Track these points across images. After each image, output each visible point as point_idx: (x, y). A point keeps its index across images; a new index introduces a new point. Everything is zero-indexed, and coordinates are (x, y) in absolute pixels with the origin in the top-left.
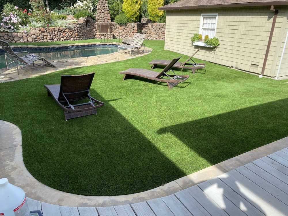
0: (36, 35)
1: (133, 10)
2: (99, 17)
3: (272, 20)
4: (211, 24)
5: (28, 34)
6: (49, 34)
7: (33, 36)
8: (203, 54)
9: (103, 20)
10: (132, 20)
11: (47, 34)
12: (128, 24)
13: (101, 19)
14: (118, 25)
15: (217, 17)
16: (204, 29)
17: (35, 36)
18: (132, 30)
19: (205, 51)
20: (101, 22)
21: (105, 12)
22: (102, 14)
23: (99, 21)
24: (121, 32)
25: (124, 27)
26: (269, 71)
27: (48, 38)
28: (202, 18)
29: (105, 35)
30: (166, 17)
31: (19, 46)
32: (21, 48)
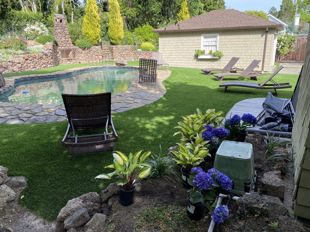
0: (21, 63)
1: (96, 33)
2: (60, 42)
3: (264, 36)
4: (210, 42)
5: (13, 63)
6: (31, 62)
7: (18, 64)
8: (207, 64)
9: (65, 45)
10: (94, 43)
11: (30, 62)
12: (92, 48)
13: (62, 43)
14: (80, 50)
15: (218, 36)
16: (204, 46)
17: (20, 65)
18: (96, 54)
19: (209, 62)
20: (63, 47)
21: (67, 37)
22: (63, 39)
23: (61, 45)
24: (84, 56)
25: (88, 51)
26: (267, 68)
27: (31, 67)
28: (202, 37)
29: (71, 60)
30: (159, 38)
31: (27, 76)
32: (29, 78)
